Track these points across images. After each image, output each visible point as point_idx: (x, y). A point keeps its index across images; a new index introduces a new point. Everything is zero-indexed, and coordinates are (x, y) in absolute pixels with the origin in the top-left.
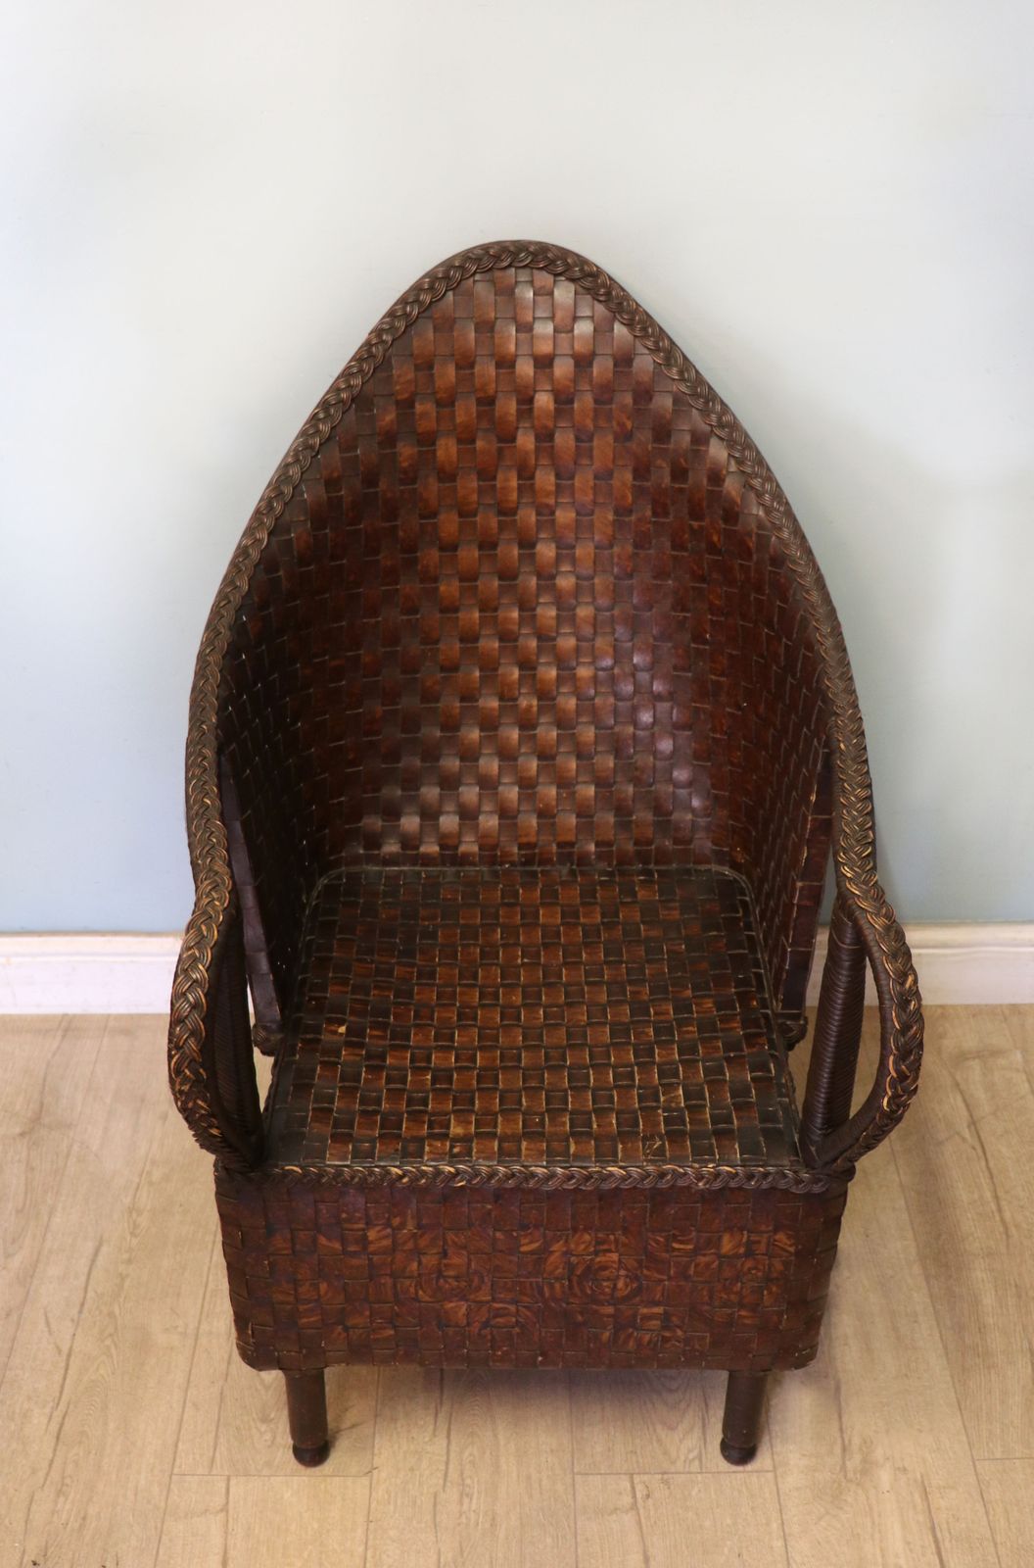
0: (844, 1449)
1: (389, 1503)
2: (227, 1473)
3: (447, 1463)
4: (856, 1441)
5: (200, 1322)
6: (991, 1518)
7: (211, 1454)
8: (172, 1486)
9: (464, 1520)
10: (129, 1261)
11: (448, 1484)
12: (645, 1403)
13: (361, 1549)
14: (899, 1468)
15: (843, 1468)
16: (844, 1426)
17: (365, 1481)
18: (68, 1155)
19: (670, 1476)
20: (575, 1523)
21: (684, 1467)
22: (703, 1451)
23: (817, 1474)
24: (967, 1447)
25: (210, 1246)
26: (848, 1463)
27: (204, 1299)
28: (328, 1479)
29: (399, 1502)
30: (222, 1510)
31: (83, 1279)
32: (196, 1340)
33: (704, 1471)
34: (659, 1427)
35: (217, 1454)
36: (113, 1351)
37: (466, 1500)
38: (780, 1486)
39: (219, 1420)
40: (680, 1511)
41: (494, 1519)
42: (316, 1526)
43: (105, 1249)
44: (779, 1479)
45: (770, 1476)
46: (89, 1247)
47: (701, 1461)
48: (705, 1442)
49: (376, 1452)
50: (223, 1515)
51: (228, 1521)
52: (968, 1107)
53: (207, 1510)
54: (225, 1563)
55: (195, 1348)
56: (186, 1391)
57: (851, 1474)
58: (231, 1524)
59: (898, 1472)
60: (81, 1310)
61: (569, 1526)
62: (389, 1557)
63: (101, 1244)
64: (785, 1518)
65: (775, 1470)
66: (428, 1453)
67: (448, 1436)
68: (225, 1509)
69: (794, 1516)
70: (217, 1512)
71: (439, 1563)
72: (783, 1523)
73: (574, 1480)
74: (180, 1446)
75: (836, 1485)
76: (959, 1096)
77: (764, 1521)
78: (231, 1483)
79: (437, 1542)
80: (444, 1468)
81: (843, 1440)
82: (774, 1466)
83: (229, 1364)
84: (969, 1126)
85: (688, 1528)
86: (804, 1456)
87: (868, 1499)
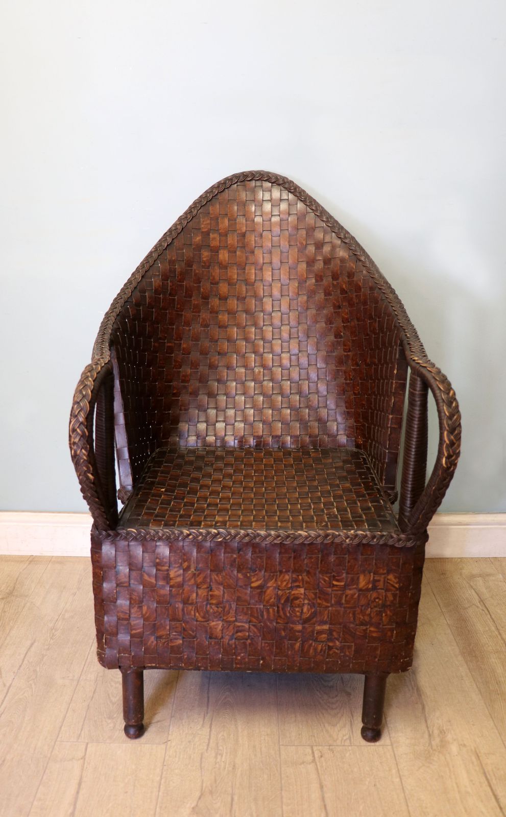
0: (430, 735)
1: (176, 757)
2: (87, 741)
3: (209, 740)
4: (436, 732)
5: (81, 675)
7: (79, 732)
8: (56, 746)
9: (217, 766)
10: (48, 649)
11: (210, 749)
12: (319, 714)
13: (158, 778)
14: (461, 745)
15: (430, 744)
16: (429, 726)
17: (163, 746)
18: (24, 607)
19: (333, 747)
20: (281, 768)
21: (341, 743)
22: (352, 736)
23: (415, 747)
24: (498, 735)
25: (91, 644)
26: (433, 742)
27: (84, 665)
28: (143, 745)
29: (181, 756)
30: (82, 759)
31: (22, 656)
32: (78, 683)
33: (352, 744)
34: (326, 725)
35: (83, 732)
36: (33, 686)
37: (219, 757)
38: (396, 752)
39: (85, 717)
40: (340, 764)
41: (234, 766)
42: (133, 767)
43: (36, 644)
44: (395, 749)
45: (390, 747)
46: (29, 643)
47: (350, 741)
48: (352, 732)
49: (170, 733)
50: (82, 761)
51: (84, 763)
52: (478, 594)
53: (73, 758)
54: (80, 784)
55: (77, 686)
56: (69, 705)
57: (435, 747)
58: (86, 765)
59: (461, 747)
60: (19, 669)
61: (277, 770)
62: (173, 783)
63: (34, 642)
64: (399, 767)
65: (392, 745)
66: (199, 734)
67: (211, 727)
68: (84, 758)
69: (405, 767)
70: (79, 760)
71: (202, 787)
72: (398, 770)
73: (280, 748)
74: (63, 728)
75: (427, 752)
76: (473, 591)
77: (387, 769)
78: (89, 746)
79: (202, 776)
80: (207, 741)
81: (429, 731)
82: (391, 743)
83: (94, 693)
84: (479, 602)
85: (345, 772)
86: (407, 738)
87: (446, 758)
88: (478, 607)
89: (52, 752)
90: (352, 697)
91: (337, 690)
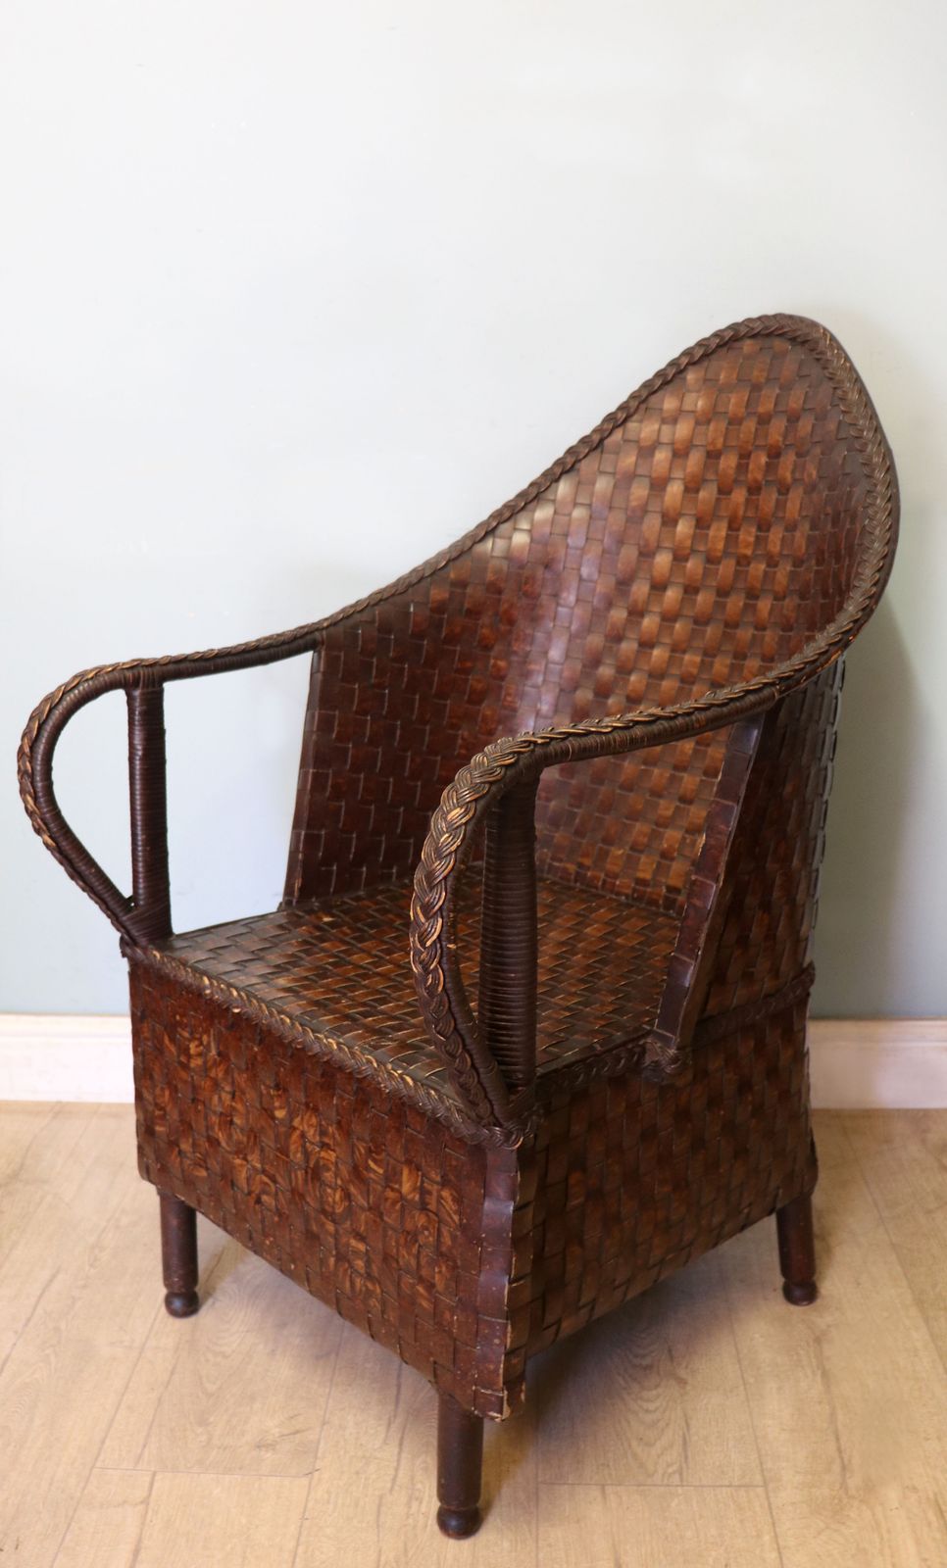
0: (844, 1468)
1: (328, 1502)
2: (153, 1469)
3: (397, 1470)
4: (857, 1461)
5: (147, 1338)
7: (139, 1451)
8: (91, 1478)
9: (411, 1521)
10: (84, 1287)
11: (396, 1488)
13: (293, 1544)
14: (907, 1487)
15: (844, 1485)
16: (843, 1448)
17: (305, 1481)
18: (40, 1203)
19: (646, 1488)
20: (537, 1529)
21: (663, 1481)
22: (684, 1465)
23: (813, 1490)
26: (850, 1482)
27: (155, 1320)
28: (264, 1478)
29: (340, 1502)
30: (142, 1502)
31: (34, 1299)
32: (141, 1354)
33: (685, 1483)
35: (146, 1451)
36: (52, 1358)
37: (415, 1505)
38: (772, 1500)
39: (153, 1421)
40: (658, 1522)
42: (244, 1521)
43: (61, 1276)
44: (771, 1494)
45: (760, 1490)
46: (47, 1274)
47: (681, 1474)
48: (686, 1458)
49: (319, 1455)
50: (141, 1507)
51: (147, 1512)
53: (125, 1502)
54: (136, 1552)
55: (138, 1360)
56: (123, 1395)
57: (853, 1492)
58: (150, 1513)
59: (907, 1491)
60: (26, 1325)
62: (322, 1553)
63: (58, 1272)
64: (778, 1530)
65: (765, 1485)
66: (376, 1458)
67: (401, 1445)
68: (146, 1501)
69: (789, 1529)
70: (136, 1504)
71: (379, 1561)
72: (776, 1536)
73: (537, 1489)
74: (107, 1441)
75: (836, 1501)
77: (754, 1533)
78: (156, 1478)
79: (378, 1541)
80: (392, 1472)
81: (842, 1459)
82: (765, 1482)
83: (172, 1373)
85: (667, 1538)
86: (798, 1472)
87: (874, 1515)
89: (84, 1489)
90: (688, 1388)
91: (658, 1373)
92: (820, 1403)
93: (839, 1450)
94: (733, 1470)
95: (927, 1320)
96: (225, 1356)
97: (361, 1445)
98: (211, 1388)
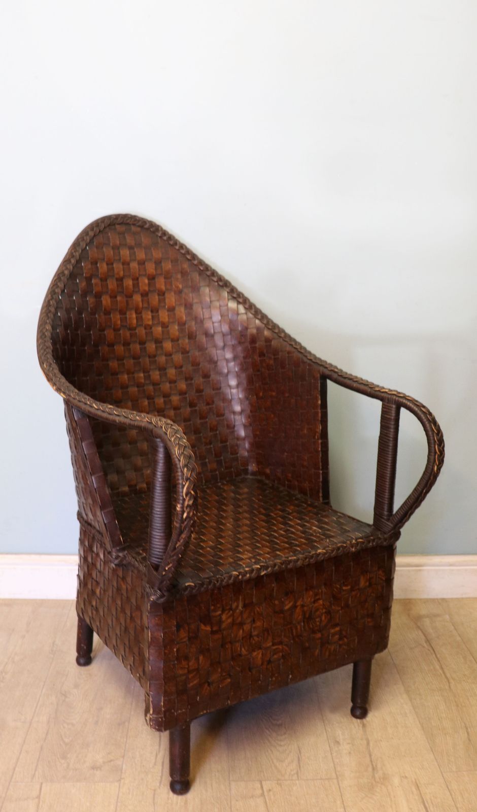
0: (373, 769)
1: (129, 793)
2: (41, 781)
4: (380, 765)
5: (33, 717)
6: (453, 796)
7: (33, 773)
8: (10, 787)
9: (170, 801)
11: (162, 786)
12: (268, 751)
14: (403, 777)
15: (373, 777)
16: (373, 760)
17: (117, 784)
19: (282, 781)
20: (231, 802)
21: (289, 778)
22: (299, 770)
23: (360, 780)
24: (437, 767)
26: (376, 776)
27: (36, 707)
28: (97, 783)
29: (135, 793)
30: (37, 798)
32: (30, 725)
33: (300, 778)
34: (275, 761)
35: (37, 773)
38: (340, 785)
39: (39, 757)
40: (288, 797)
42: (88, 804)
44: (340, 782)
45: (335, 781)
47: (298, 775)
48: (300, 767)
49: (123, 771)
50: (37, 800)
51: (39, 802)
52: (424, 635)
53: (28, 798)
55: (29, 728)
56: (23, 746)
57: (378, 780)
58: (41, 803)
59: (402, 778)
61: (227, 804)
64: (344, 799)
65: (337, 778)
66: (151, 772)
67: (162, 765)
68: (38, 797)
69: (349, 797)
70: (34, 799)
72: (343, 801)
73: (230, 784)
74: (17, 769)
75: (371, 784)
76: (420, 632)
77: (333, 801)
78: (43, 786)
80: (159, 778)
81: (372, 765)
83: (47, 734)
84: (426, 642)
85: (292, 804)
86: (352, 772)
87: (387, 790)
88: (424, 647)
89: (7, 792)
91: (285, 727)
92: (362, 739)
93: (371, 761)
94: (322, 772)
95: (411, 700)
96: (73, 725)
97: (143, 766)
98: (66, 740)
